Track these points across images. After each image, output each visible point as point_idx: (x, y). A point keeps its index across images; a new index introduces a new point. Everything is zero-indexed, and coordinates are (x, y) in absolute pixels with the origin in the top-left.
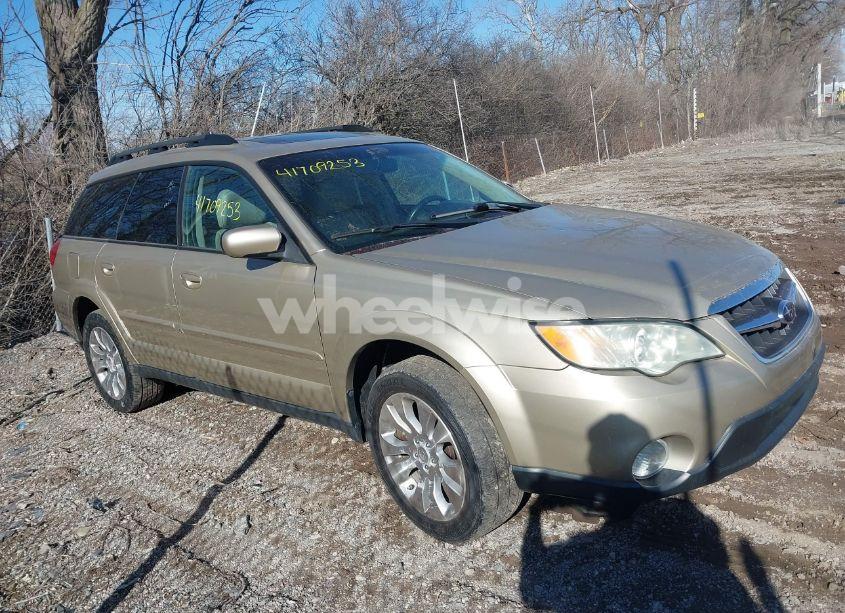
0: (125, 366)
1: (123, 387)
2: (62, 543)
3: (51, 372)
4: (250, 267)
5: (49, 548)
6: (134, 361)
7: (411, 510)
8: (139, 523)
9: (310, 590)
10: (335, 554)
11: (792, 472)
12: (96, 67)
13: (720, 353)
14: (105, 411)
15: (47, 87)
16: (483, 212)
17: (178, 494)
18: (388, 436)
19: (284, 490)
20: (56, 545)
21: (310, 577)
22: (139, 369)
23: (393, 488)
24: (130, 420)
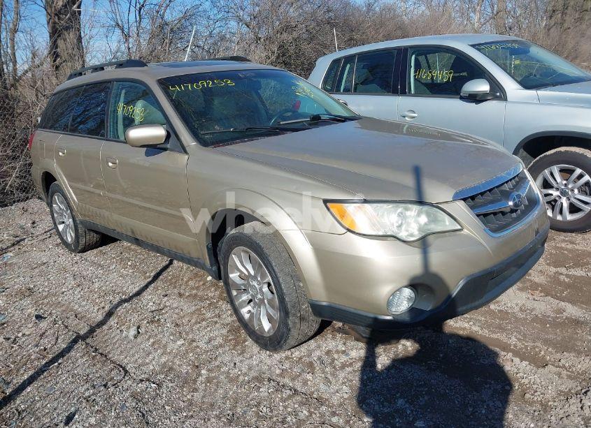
0: (74, 221)
1: (73, 235)
2: (13, 337)
3: (34, 223)
4: (148, 154)
5: (4, 340)
6: (79, 218)
7: (247, 327)
8: (66, 327)
9: (169, 378)
10: (191, 355)
11: (521, 315)
12: (80, 13)
13: (459, 227)
14: (61, 250)
15: (46, 26)
16: (316, 121)
17: (96, 308)
18: (234, 276)
19: (166, 309)
20: (9, 339)
21: (171, 369)
22: (82, 222)
23: (236, 311)
24: (78, 257)
